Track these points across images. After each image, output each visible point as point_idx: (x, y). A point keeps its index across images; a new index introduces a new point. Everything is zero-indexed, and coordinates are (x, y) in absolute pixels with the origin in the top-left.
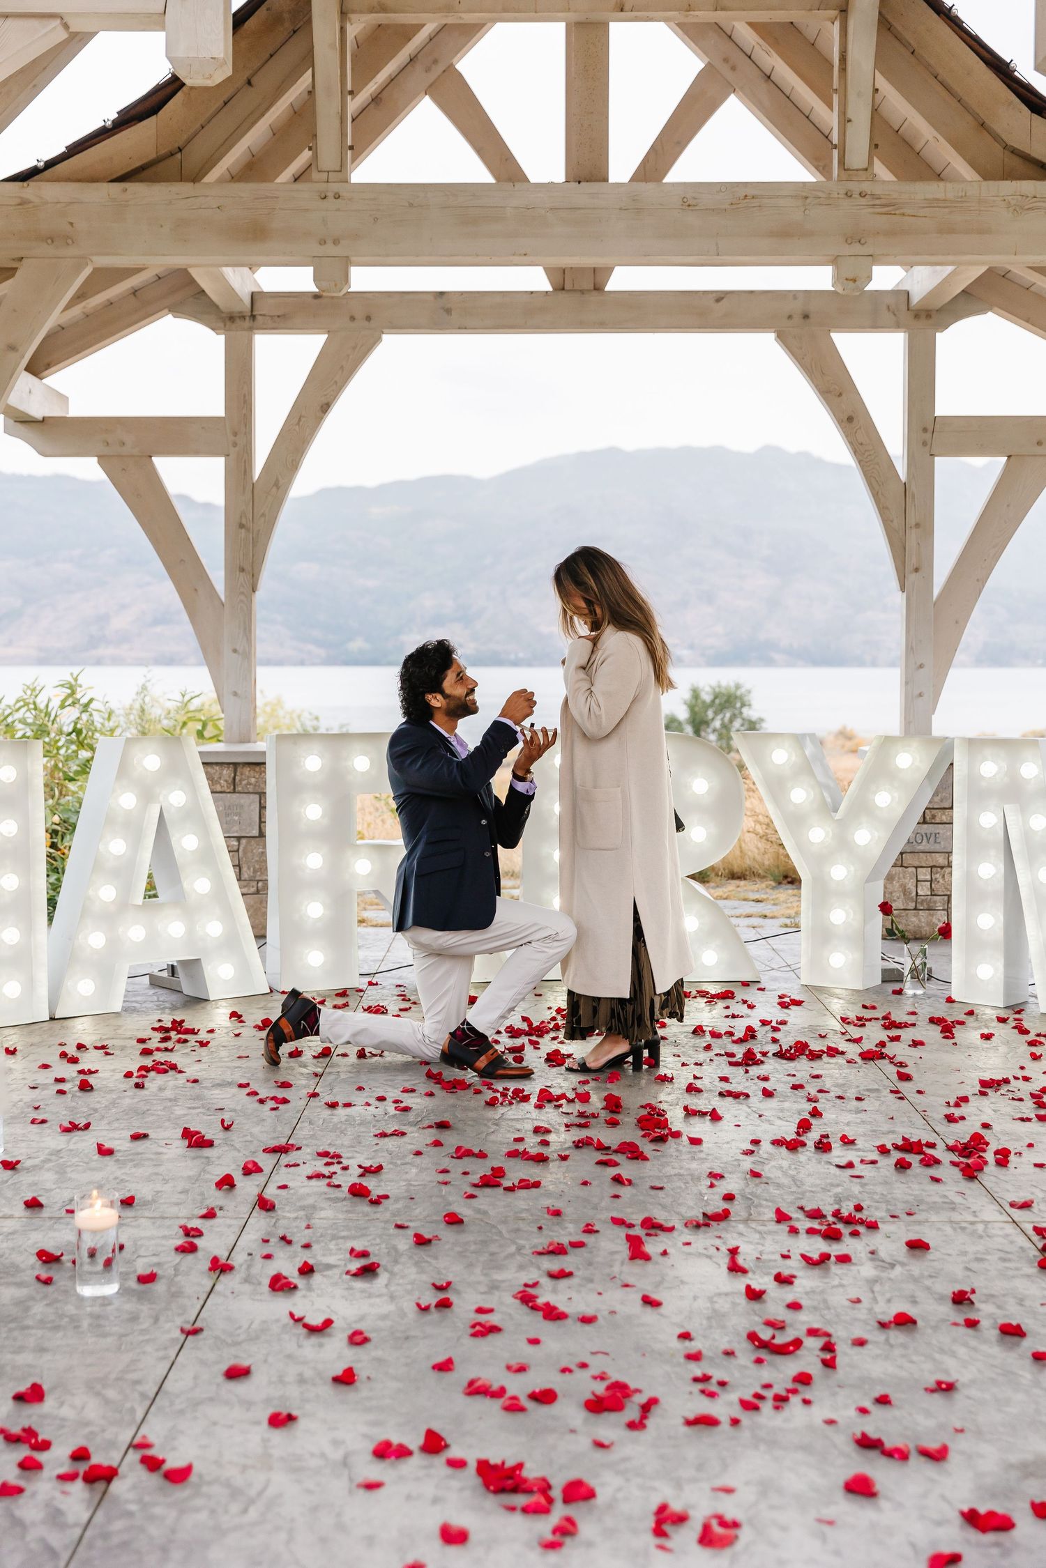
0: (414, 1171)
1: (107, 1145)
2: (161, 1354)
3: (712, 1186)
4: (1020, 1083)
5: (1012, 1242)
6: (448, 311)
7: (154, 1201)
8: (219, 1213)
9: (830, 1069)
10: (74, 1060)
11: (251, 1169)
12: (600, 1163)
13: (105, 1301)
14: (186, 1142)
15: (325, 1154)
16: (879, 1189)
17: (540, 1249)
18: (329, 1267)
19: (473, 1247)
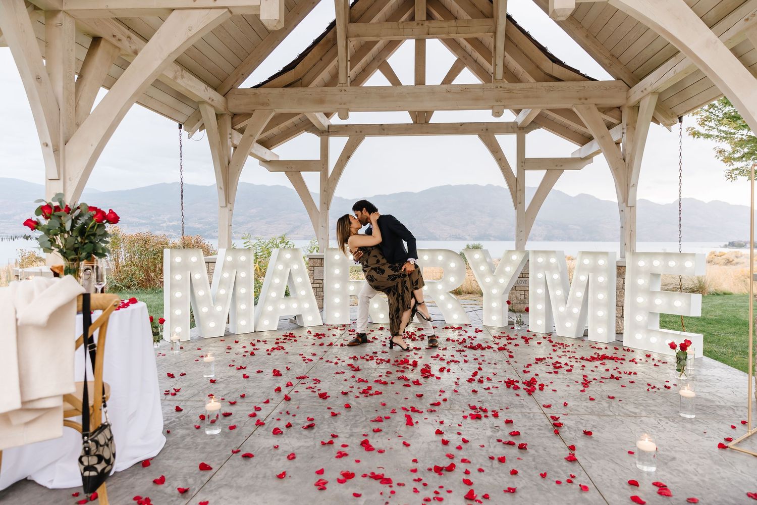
0: (342, 387)
1: (247, 375)
2: (219, 462)
3: (440, 395)
4: (549, 360)
5: (543, 422)
6: (384, 130)
7: (252, 396)
8: (270, 401)
9: (487, 353)
10: (254, 345)
11: (289, 385)
12: (405, 385)
13: (213, 436)
14: (273, 374)
15: (316, 380)
16: (497, 398)
17: (373, 419)
18: (298, 424)
19: (351, 418)
